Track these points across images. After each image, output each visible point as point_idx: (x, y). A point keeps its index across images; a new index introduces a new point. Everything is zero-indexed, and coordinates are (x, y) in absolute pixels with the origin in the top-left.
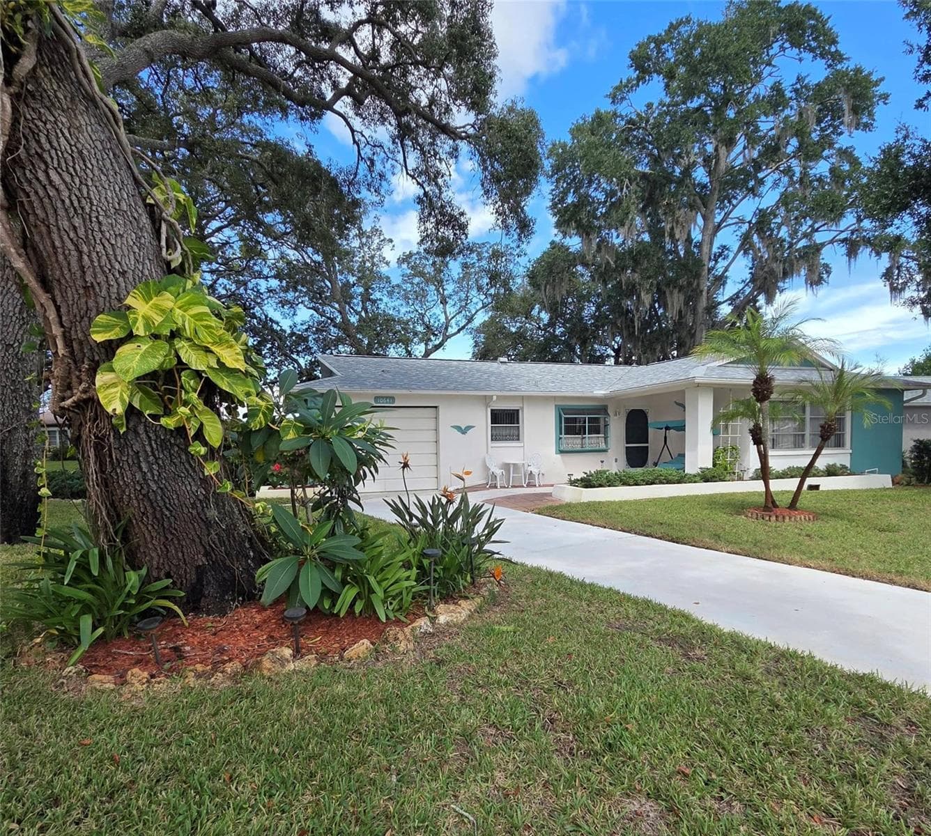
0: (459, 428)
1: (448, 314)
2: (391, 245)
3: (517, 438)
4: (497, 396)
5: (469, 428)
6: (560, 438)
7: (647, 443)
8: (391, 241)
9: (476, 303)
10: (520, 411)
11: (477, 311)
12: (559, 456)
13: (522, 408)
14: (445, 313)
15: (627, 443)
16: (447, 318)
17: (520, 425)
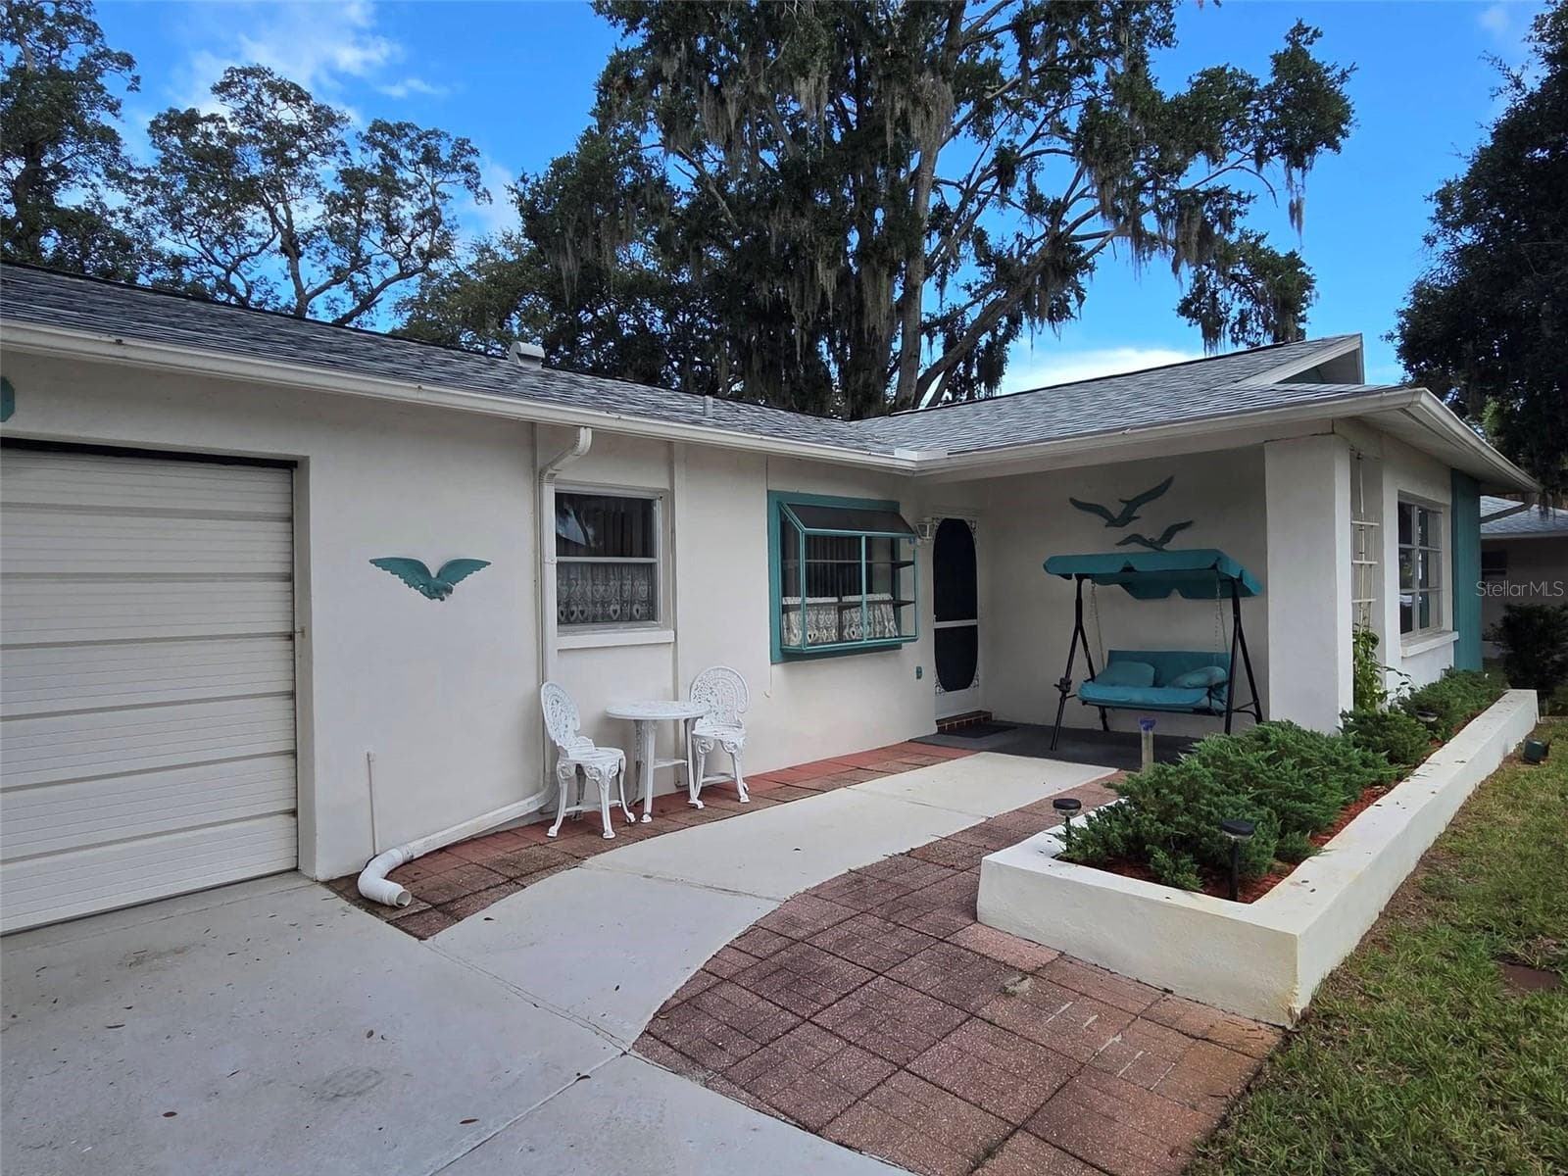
0: (411, 570)
1: (305, 284)
2: (127, 74)
3: (645, 610)
4: (598, 434)
5: (460, 568)
6: (786, 609)
7: (974, 617)
8: (127, 61)
9: (385, 264)
10: (659, 511)
11: (386, 283)
12: (778, 669)
13: (669, 496)
14: (296, 277)
15: (938, 620)
16: (300, 290)
17: (660, 559)
